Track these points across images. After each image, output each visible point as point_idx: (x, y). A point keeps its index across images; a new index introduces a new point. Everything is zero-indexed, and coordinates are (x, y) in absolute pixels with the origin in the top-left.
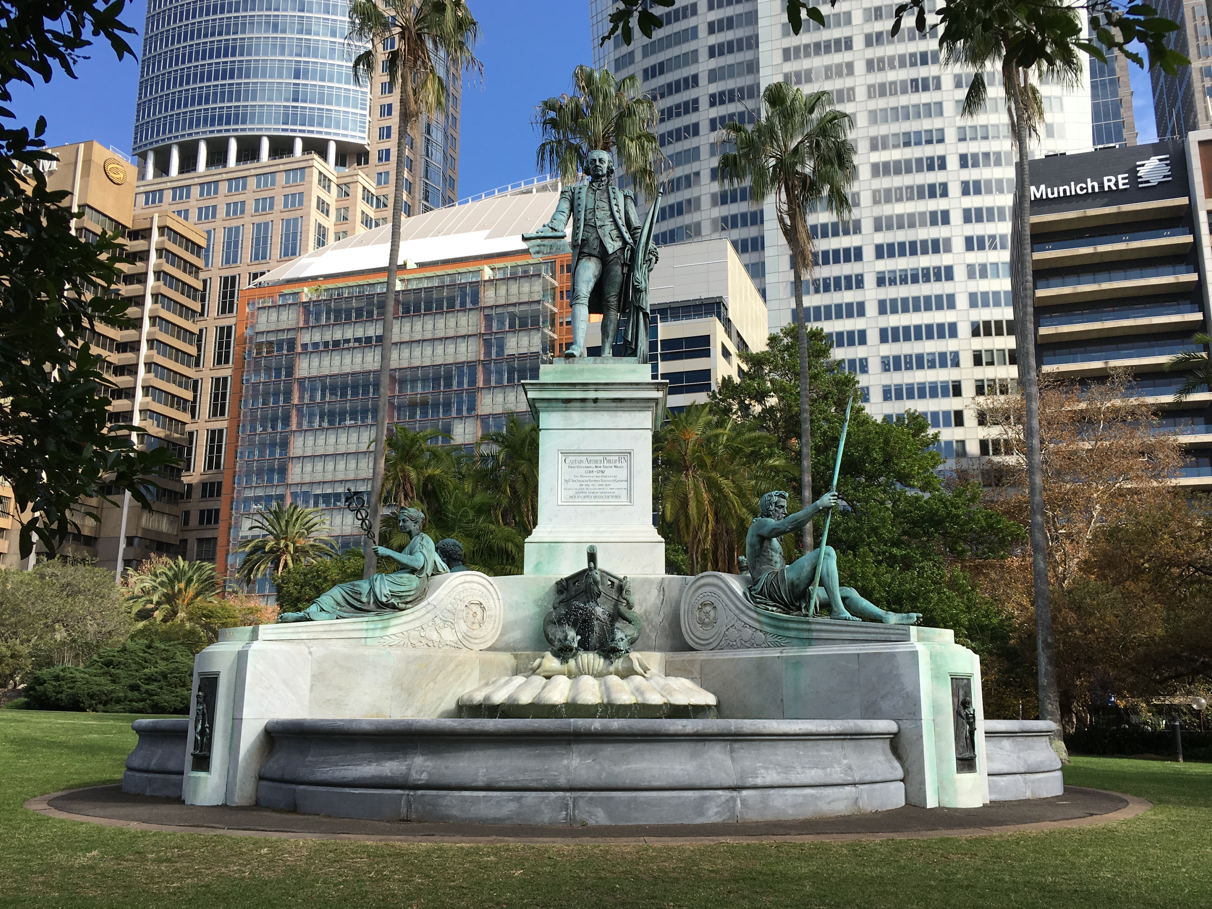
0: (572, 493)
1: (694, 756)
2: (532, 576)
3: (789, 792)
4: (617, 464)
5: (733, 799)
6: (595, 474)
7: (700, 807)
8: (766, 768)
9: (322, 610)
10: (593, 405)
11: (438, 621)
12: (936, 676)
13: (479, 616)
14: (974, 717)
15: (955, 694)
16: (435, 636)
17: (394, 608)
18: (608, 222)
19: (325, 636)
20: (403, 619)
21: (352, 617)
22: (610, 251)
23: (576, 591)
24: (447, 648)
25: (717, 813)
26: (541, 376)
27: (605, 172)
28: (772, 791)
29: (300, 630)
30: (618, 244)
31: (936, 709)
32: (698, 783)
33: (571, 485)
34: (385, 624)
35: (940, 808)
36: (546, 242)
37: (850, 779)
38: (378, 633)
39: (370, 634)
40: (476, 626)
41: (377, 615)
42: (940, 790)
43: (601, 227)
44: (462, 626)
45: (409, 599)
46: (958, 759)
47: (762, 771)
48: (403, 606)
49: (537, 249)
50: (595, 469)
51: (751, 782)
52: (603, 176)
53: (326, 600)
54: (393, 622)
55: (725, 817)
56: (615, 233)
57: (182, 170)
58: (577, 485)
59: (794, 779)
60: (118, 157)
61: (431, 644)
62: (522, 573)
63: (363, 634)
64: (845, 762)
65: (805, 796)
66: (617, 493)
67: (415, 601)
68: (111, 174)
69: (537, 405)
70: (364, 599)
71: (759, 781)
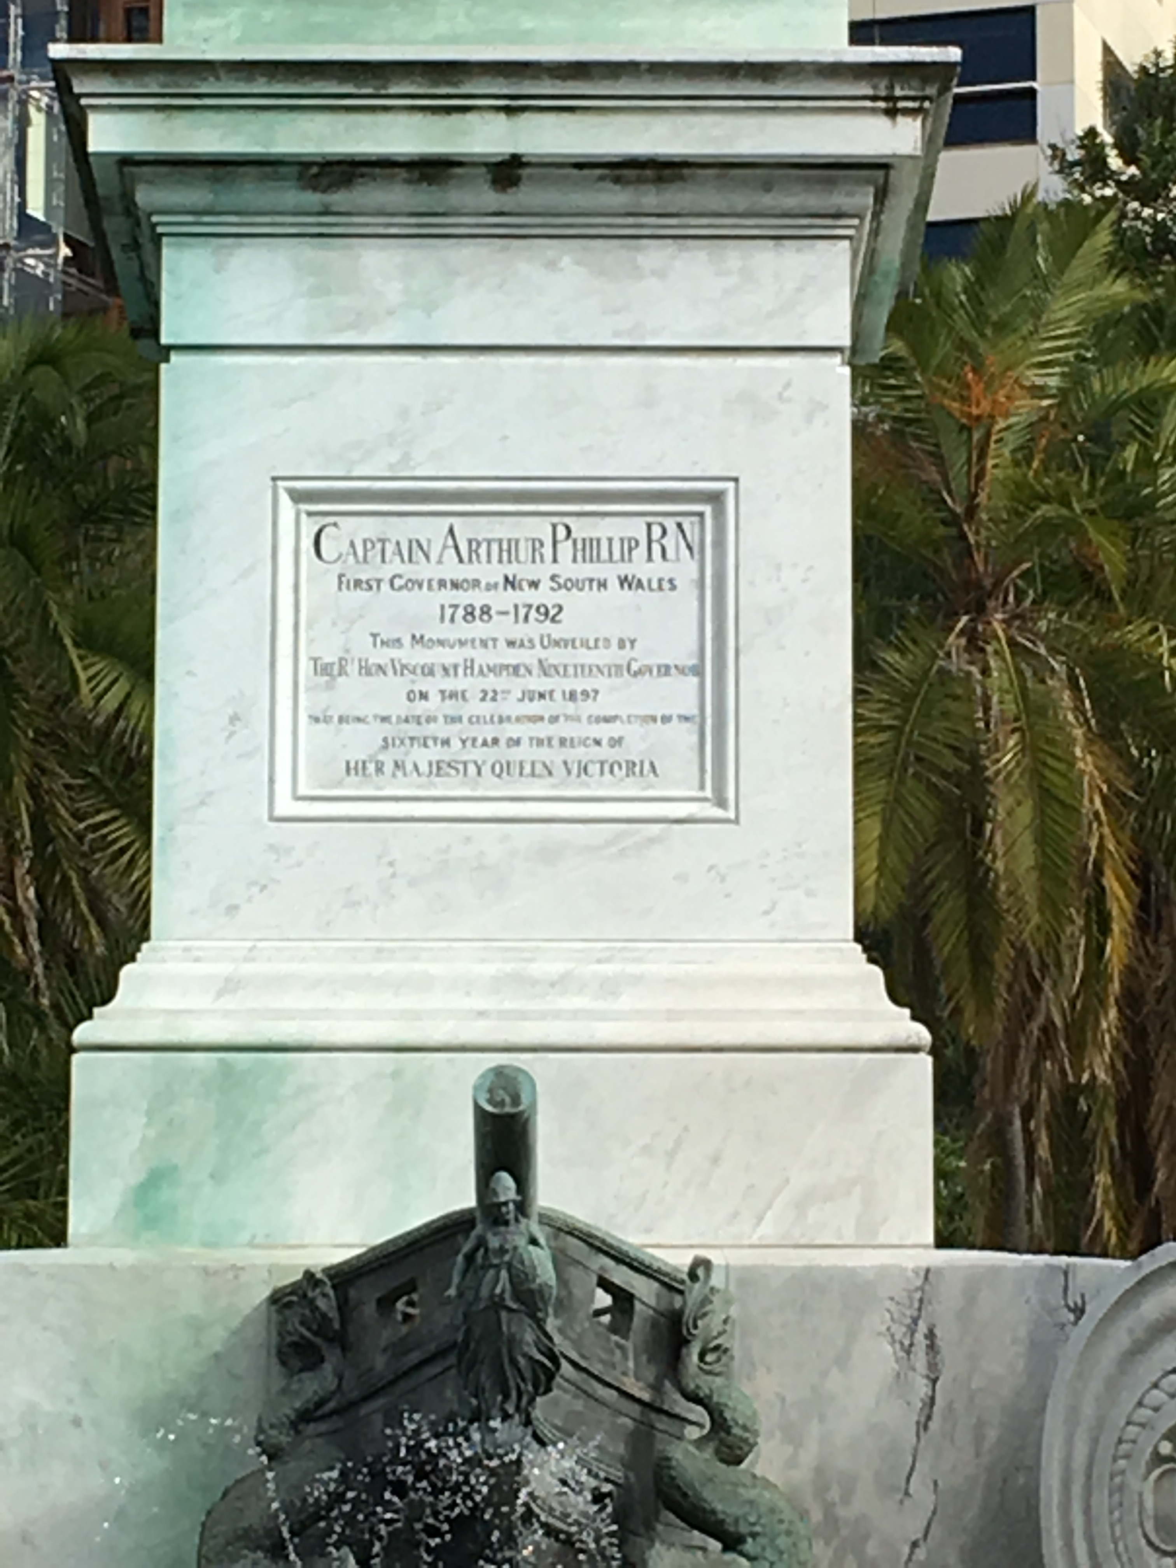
0: (360, 741)
2: (125, 1257)
4: (639, 568)
6: (502, 627)
10: (491, 198)
23: (399, 1348)
33: (353, 692)
50: (505, 599)
58: (389, 696)
62: (59, 1239)
66: (634, 750)
69: (143, 197)
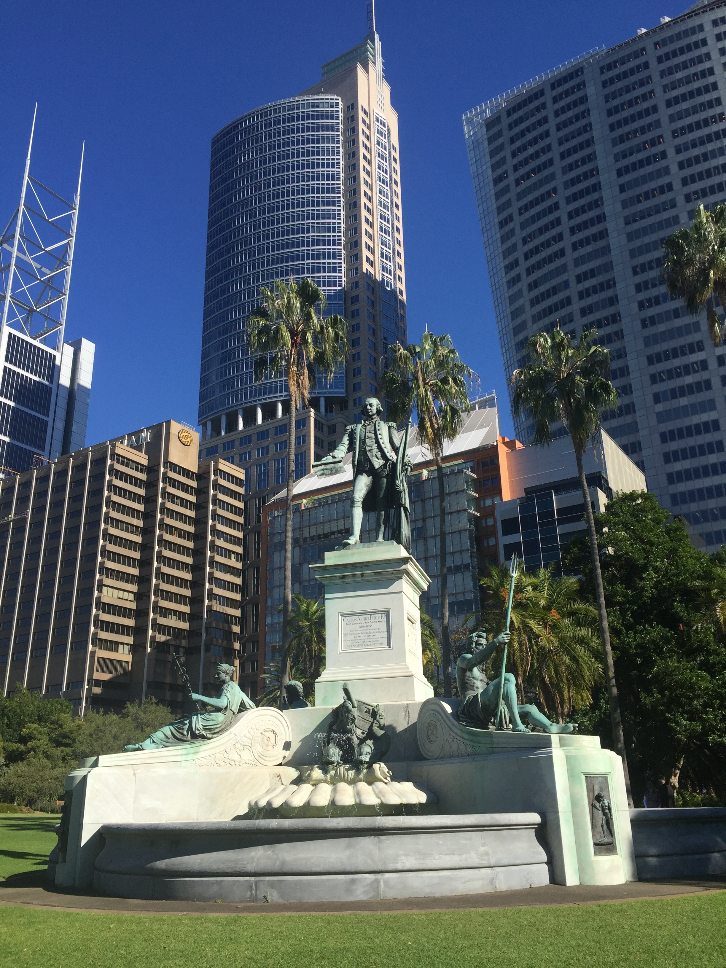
0: (349, 643)
1: (349, 847)
3: (425, 874)
4: (380, 620)
5: (377, 881)
6: (365, 628)
7: (349, 887)
8: (407, 855)
9: (154, 742)
11: (238, 745)
12: (572, 775)
13: (272, 740)
14: (610, 809)
15: (590, 789)
16: (236, 757)
17: (203, 737)
18: (375, 447)
19: (149, 761)
20: (210, 746)
21: (172, 746)
22: (377, 467)
24: (246, 765)
25: (363, 892)
26: (326, 561)
27: (374, 412)
28: (411, 874)
29: (130, 757)
30: (382, 462)
31: (574, 803)
32: (348, 868)
33: (349, 638)
34: (196, 749)
35: (581, 886)
36: (328, 466)
37: (485, 863)
38: (190, 757)
39: (184, 758)
40: (270, 748)
41: (190, 744)
42: (582, 869)
43: (370, 450)
44: (259, 749)
45: (216, 730)
46: (596, 844)
47: (403, 858)
48: (210, 736)
49: (322, 472)
50: (365, 625)
51: (391, 867)
52: (374, 415)
53: (159, 735)
54: (203, 748)
55: (370, 895)
56: (379, 454)
57: (228, 431)
58: (352, 637)
59: (429, 864)
60: (186, 428)
61: (233, 763)
63: (179, 758)
64: (482, 849)
65: (440, 877)
66: (380, 642)
67: (222, 731)
68: (183, 440)
70: (185, 733)
71: (399, 867)
